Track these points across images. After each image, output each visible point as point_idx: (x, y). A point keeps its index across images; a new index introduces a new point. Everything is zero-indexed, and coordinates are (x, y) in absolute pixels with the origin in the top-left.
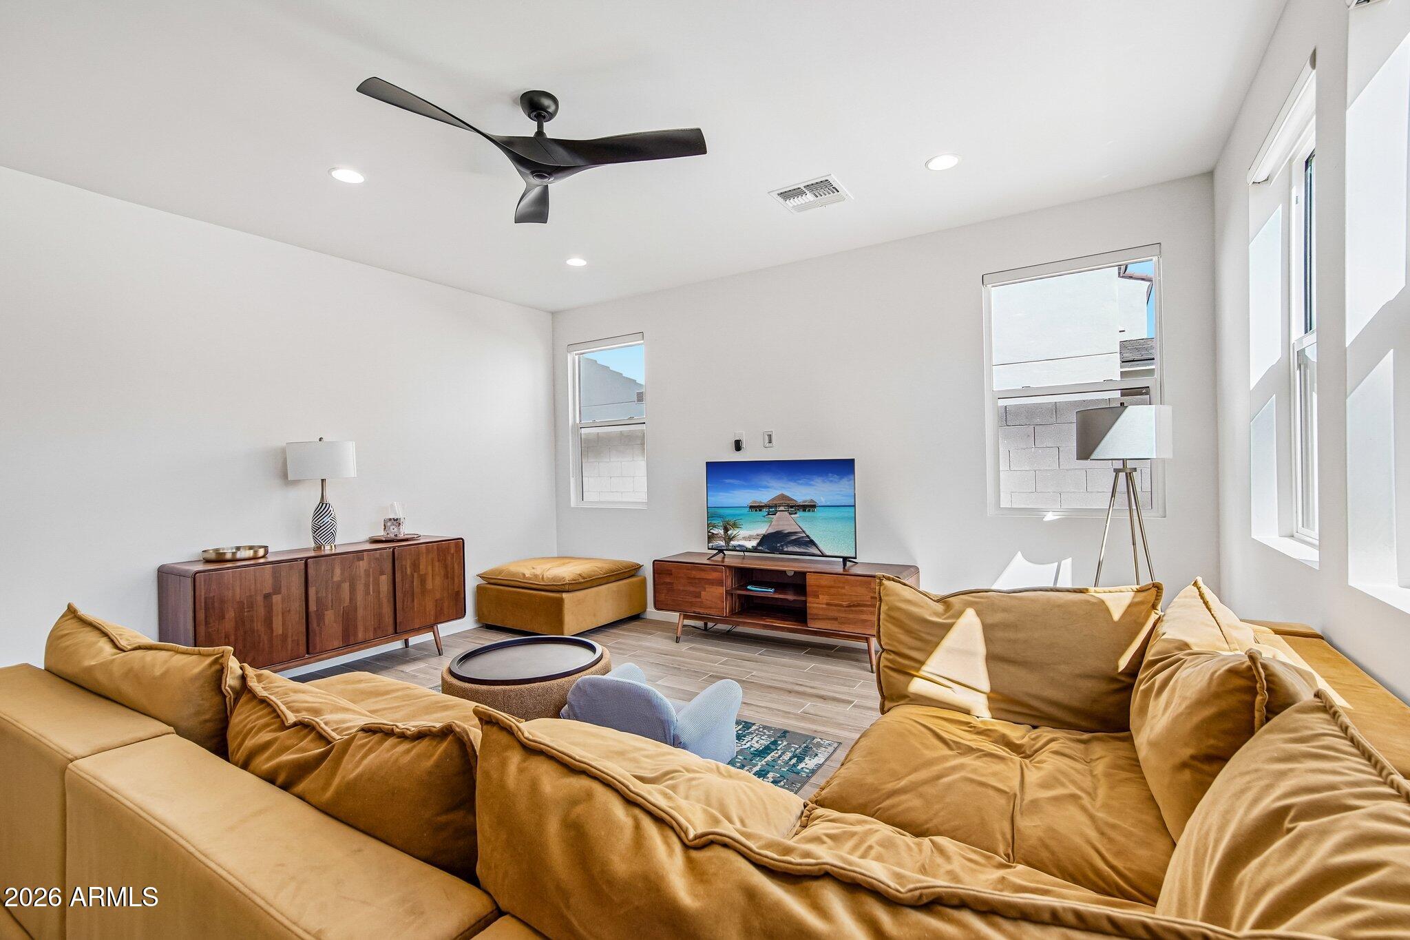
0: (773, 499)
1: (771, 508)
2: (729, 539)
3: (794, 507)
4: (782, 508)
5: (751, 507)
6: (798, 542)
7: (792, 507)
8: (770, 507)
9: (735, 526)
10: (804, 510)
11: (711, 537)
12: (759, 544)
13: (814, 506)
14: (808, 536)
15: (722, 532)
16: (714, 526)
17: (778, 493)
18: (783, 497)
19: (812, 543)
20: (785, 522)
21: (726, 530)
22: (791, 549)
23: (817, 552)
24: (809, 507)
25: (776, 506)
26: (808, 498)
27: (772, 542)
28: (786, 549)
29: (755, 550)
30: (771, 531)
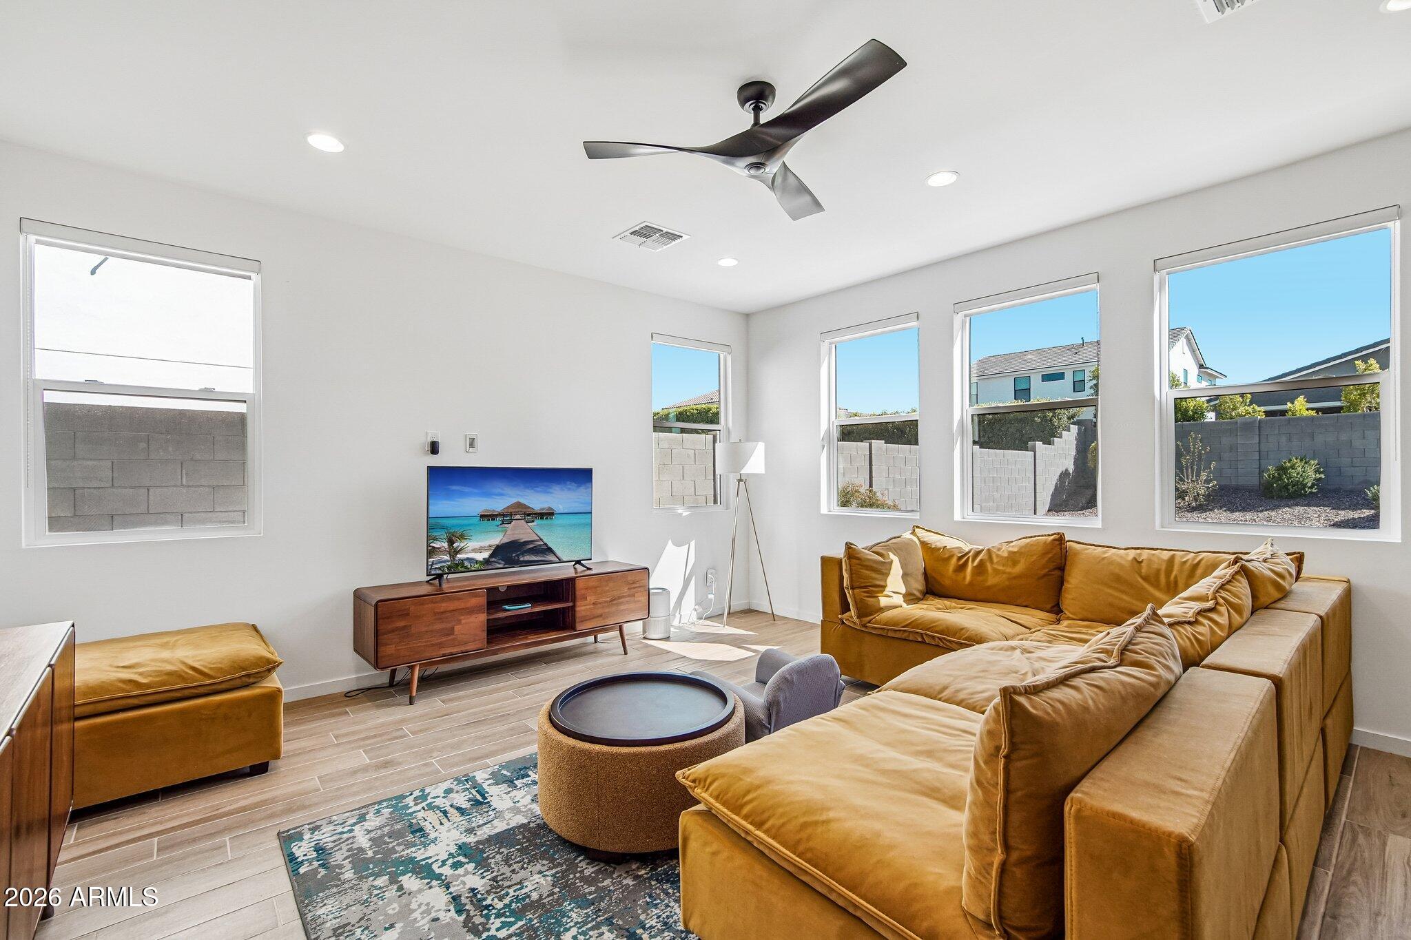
0: (508, 508)
1: (506, 517)
2: (454, 552)
3: (531, 515)
4: (518, 517)
5: (482, 516)
6: (535, 551)
7: (529, 515)
8: (504, 515)
9: (462, 537)
10: (542, 518)
11: (431, 552)
12: (491, 556)
13: (552, 514)
14: (545, 544)
15: (446, 545)
16: (436, 539)
17: (514, 500)
18: (519, 505)
19: (549, 550)
20: (521, 531)
21: (451, 542)
22: (527, 558)
23: (553, 558)
24: (547, 515)
25: (511, 514)
26: (546, 506)
27: (508, 553)
28: (522, 559)
29: (487, 562)
30: (506, 540)
